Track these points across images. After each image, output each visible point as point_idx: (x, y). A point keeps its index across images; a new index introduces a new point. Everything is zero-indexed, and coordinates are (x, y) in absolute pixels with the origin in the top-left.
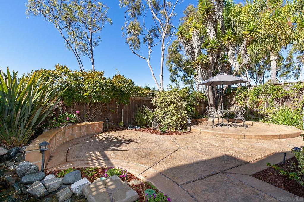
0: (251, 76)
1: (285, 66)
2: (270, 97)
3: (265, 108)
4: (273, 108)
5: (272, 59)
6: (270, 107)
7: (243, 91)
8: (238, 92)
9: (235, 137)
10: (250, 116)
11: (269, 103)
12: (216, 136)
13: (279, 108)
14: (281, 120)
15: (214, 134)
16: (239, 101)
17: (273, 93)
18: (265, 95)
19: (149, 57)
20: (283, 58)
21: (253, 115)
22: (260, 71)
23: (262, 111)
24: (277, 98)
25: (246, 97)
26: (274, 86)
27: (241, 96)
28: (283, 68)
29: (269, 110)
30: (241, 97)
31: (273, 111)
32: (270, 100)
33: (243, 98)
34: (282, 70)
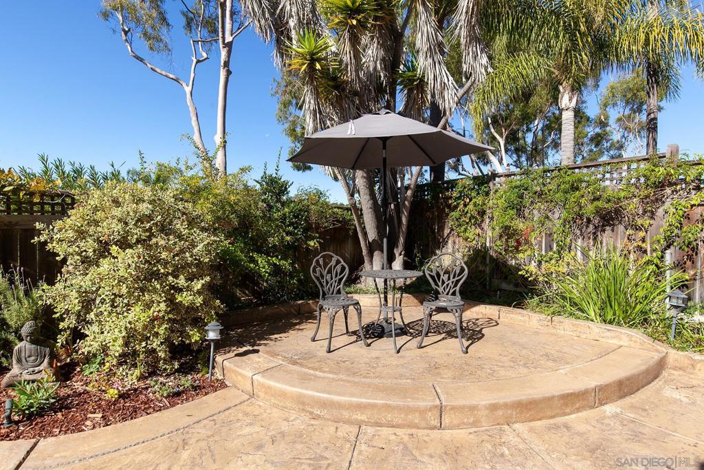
0: (515, 162)
1: (592, 140)
2: (557, 215)
3: (543, 253)
4: (567, 257)
5: (563, 106)
6: (559, 252)
7: (474, 194)
8: (459, 198)
9: (396, 421)
10: (496, 282)
11: (555, 236)
12: (311, 413)
13: (585, 255)
14: (595, 304)
15: (303, 404)
16: (462, 229)
17: (566, 200)
18: (542, 207)
19: (192, 75)
20: (588, 119)
21: (506, 278)
22: (536, 149)
23: (533, 267)
24: (581, 217)
25: (482, 213)
26: (570, 172)
27: (467, 212)
28: (587, 144)
29: (553, 261)
30: (469, 215)
31: (568, 264)
32: (558, 223)
33: (474, 217)
34: (586, 149)
